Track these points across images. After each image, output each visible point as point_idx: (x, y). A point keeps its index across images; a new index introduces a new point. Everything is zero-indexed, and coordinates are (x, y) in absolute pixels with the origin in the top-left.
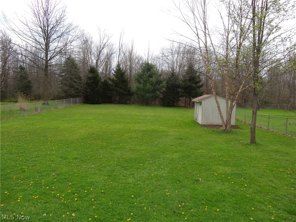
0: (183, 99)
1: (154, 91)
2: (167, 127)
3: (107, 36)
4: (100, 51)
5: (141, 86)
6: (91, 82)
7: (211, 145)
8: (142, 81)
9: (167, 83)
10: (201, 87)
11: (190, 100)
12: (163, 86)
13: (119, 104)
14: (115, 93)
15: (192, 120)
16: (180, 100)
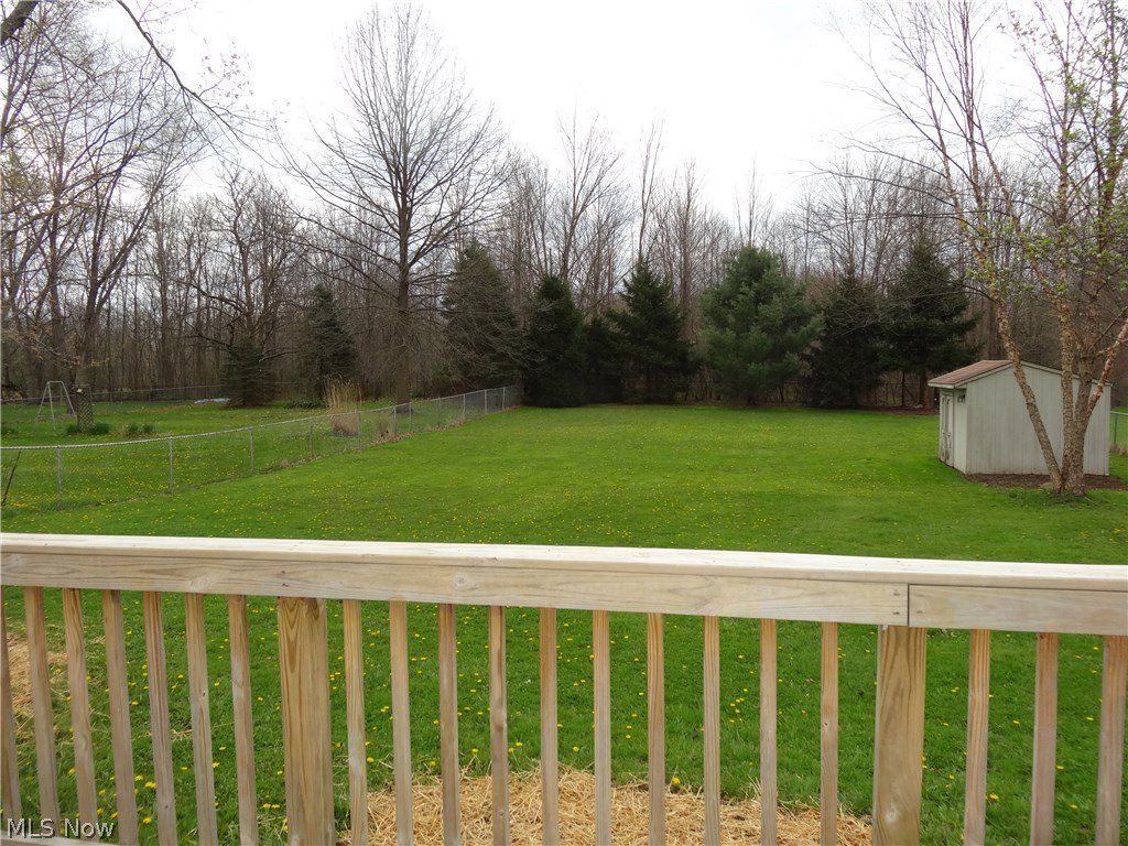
0: (892, 379)
1: (777, 353)
2: (832, 482)
3: (597, 161)
4: (574, 218)
5: (730, 335)
6: (549, 328)
7: (997, 542)
8: (731, 319)
9: (828, 322)
10: (970, 329)
11: (924, 380)
12: (812, 334)
13: (646, 406)
14: (632, 364)
15: (930, 459)
16: (882, 384)
